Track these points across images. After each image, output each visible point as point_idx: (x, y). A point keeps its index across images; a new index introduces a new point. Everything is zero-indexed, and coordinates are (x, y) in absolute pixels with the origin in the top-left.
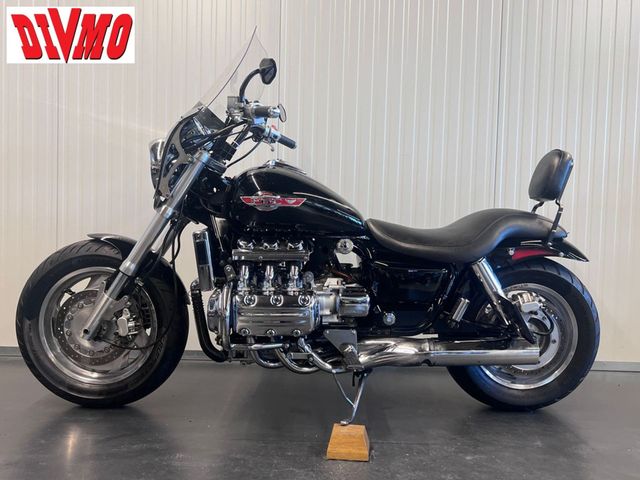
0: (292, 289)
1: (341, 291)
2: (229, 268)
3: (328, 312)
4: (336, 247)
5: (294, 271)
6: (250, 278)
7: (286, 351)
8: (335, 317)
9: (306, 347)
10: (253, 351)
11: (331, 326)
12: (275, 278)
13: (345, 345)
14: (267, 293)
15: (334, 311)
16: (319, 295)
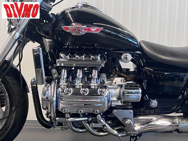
0: (94, 84)
1: (124, 86)
2: (54, 71)
3: (115, 99)
4: (120, 58)
5: (95, 73)
6: (68, 77)
7: (89, 123)
8: (120, 101)
9: (102, 121)
10: (69, 122)
11: (117, 107)
12: (83, 77)
13: (126, 119)
14: (78, 87)
15: (119, 98)
16: (110, 88)
